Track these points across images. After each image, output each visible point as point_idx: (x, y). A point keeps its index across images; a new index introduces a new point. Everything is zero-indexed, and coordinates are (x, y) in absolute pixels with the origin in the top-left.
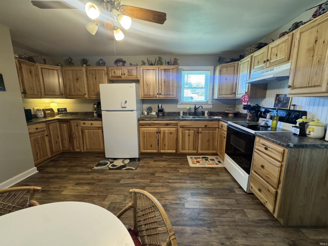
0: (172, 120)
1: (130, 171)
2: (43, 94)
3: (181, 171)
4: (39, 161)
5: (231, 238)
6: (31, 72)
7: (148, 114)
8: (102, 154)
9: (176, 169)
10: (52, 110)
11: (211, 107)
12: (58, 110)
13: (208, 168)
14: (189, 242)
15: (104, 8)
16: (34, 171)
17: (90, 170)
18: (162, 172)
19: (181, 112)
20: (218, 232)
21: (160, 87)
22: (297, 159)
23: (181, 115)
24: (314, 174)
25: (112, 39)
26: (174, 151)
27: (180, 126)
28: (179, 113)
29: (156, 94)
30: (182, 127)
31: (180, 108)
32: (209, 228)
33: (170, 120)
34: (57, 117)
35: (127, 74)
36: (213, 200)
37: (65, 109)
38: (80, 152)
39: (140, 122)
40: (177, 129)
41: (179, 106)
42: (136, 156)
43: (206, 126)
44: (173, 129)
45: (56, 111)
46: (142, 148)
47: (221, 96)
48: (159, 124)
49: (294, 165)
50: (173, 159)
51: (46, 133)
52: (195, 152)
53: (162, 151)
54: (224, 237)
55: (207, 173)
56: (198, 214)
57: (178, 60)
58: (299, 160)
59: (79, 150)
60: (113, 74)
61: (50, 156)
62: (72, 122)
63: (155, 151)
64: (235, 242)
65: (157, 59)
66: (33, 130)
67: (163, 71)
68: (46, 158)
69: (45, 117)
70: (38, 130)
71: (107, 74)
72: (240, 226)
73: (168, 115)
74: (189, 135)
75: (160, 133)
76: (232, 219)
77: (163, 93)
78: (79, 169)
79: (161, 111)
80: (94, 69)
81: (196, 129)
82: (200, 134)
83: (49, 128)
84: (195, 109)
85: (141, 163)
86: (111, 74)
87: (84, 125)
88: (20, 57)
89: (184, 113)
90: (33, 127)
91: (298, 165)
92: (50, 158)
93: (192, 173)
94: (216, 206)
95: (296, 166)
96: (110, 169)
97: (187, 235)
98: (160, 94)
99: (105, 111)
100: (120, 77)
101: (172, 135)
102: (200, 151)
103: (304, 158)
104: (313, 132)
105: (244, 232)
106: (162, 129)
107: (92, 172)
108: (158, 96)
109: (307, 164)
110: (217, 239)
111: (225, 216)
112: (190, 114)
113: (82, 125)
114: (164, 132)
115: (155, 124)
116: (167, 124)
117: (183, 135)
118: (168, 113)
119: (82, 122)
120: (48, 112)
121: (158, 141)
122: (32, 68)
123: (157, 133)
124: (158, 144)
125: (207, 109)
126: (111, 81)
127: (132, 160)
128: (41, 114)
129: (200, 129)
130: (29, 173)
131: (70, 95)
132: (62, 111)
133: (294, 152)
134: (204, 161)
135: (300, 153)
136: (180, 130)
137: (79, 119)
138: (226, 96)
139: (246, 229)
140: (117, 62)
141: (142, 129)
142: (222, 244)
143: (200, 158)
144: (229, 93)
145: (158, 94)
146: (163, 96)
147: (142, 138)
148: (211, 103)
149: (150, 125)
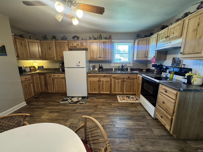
0: (108, 74)
2: (29, 57)
3: (113, 105)
4: (28, 98)
5: (144, 146)
6: (22, 44)
8: (65, 94)
9: (110, 103)
10: (34, 67)
11: (132, 65)
12: (38, 67)
13: (130, 103)
14: (118, 148)
15: (66, 5)
16: (24, 104)
17: (58, 104)
18: (101, 105)
19: (114, 69)
21: (100, 53)
22: (185, 98)
23: (114, 70)
24: (196, 108)
25: (71, 24)
26: (109, 93)
28: (112, 69)
29: (98, 57)
30: (114, 78)
31: (113, 66)
32: (130, 139)
33: (106, 74)
34: (38, 71)
35: (80, 45)
36: (132, 123)
37: (43, 67)
38: (52, 93)
39: (88, 75)
40: (111, 79)
41: (112, 65)
42: (86, 95)
43: (129, 77)
44: (108, 79)
45: (37, 68)
46: (89, 91)
47: (138, 59)
48: (100, 76)
50: (108, 98)
51: (31, 81)
52: (122, 93)
53: (101, 92)
54: (139, 145)
55: (129, 106)
56: (124, 131)
57: (111, 36)
59: (51, 92)
62: (47, 74)
63: (97, 92)
64: (146, 148)
65: (99, 36)
66: (23, 80)
67: (102, 43)
68: (31, 96)
69: (30, 71)
70: (27, 79)
71: (68, 45)
72: (149, 138)
73: (105, 70)
74: (118, 83)
75: (100, 81)
76: (144, 134)
78: (51, 103)
79: (101, 68)
80: (60, 42)
81: (122, 79)
82: (125, 82)
83: (33, 78)
84: (122, 66)
85: (89, 100)
86: (71, 45)
87: (54, 77)
88: (15, 35)
91: (186, 101)
92: (34, 96)
94: (135, 126)
95: (184, 102)
96: (70, 103)
97: (116, 144)
98: (101, 57)
100: (76, 47)
101: (108, 83)
102: (125, 93)
103: (189, 98)
104: (196, 81)
105: (152, 142)
106: (101, 79)
107: (59, 105)
108: (99, 59)
110: (135, 146)
111: (140, 132)
112: (119, 70)
113: (53, 76)
114: (103, 81)
115: (97, 76)
116: (105, 76)
117: (115, 82)
118: (105, 69)
119: (53, 74)
120: (32, 68)
121: (99, 86)
122: (23, 42)
123: (98, 81)
124: (99, 88)
125: (129, 67)
126: (70, 49)
127: (83, 98)
128: (28, 70)
129: (125, 79)
130: (21, 105)
131: (45, 58)
133: (183, 94)
136: (113, 79)
137: (51, 73)
138: (141, 59)
139: (152, 140)
140: (74, 37)
141: (90, 79)
142: (138, 149)
143: (125, 97)
144: (143, 57)
145: (99, 57)
146: (102, 59)
147: (89, 84)
148: (132, 63)
149: (94, 77)
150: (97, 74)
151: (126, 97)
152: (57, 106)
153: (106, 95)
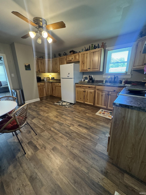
1: (65, 108)
3: (87, 114)
4: (41, 97)
5: (73, 147)
6: (41, 63)
7: (84, 81)
8: (60, 99)
9: (85, 113)
10: (49, 78)
11: (130, 77)
13: (106, 118)
16: (39, 99)
17: (53, 103)
18: (78, 112)
19: (104, 80)
20: (71, 142)
21: (90, 64)
23: (104, 82)
26: (92, 104)
27: (97, 89)
29: (87, 69)
30: (98, 90)
31: (104, 78)
32: (69, 139)
33: (91, 85)
34: (51, 81)
35: (74, 58)
36: (86, 131)
37: (54, 78)
38: (55, 97)
39: (76, 85)
40: (95, 91)
41: (104, 76)
42: (73, 102)
43: (115, 91)
44: (92, 91)
45: (51, 78)
46: (76, 99)
47: (134, 68)
48: (85, 86)
49: (121, 121)
50: (90, 108)
51: (44, 87)
52: (105, 107)
53: (86, 103)
54: (71, 145)
55: (101, 120)
56: (71, 133)
58: (126, 118)
59: (54, 95)
61: (45, 95)
62: (53, 83)
63: (82, 102)
64: (73, 150)
65: (91, 46)
66: (40, 85)
67: (92, 53)
69: (47, 80)
70: (42, 85)
71: (66, 60)
73: (96, 82)
74: (102, 96)
75: (85, 92)
76: (85, 143)
77: (91, 68)
78: (50, 102)
79: (91, 79)
81: (107, 92)
82: (110, 96)
84: (115, 78)
85: (73, 106)
86: (68, 59)
87: (56, 85)
89: (106, 81)
90: (40, 84)
91: (125, 122)
92: (45, 97)
93: (92, 117)
94: (85, 134)
96: (59, 105)
97: (58, 136)
98: (90, 69)
99: (62, 78)
100: (71, 61)
101: (92, 94)
102: (109, 108)
103: (130, 118)
105: (83, 150)
106: (86, 90)
107: (53, 104)
109: (134, 123)
110: (67, 144)
111: (83, 140)
112: (110, 82)
113: (55, 85)
114: (87, 92)
115: (83, 87)
116: (89, 87)
119: (55, 83)
121: (84, 96)
122: (42, 61)
123: (84, 92)
124: (84, 98)
125: (124, 79)
126: (67, 63)
127: (71, 104)
128: (45, 80)
129: (110, 92)
130: (37, 100)
131: (54, 71)
134: (109, 114)
136: (97, 91)
138: (138, 67)
139: (85, 149)
140: (70, 52)
141: (77, 89)
142: (67, 146)
143: (108, 112)
144: (141, 65)
145: (88, 69)
146: (92, 70)
147: (77, 93)
148: (130, 74)
149: (81, 87)
150: (83, 84)
152: (51, 104)
153: (90, 106)
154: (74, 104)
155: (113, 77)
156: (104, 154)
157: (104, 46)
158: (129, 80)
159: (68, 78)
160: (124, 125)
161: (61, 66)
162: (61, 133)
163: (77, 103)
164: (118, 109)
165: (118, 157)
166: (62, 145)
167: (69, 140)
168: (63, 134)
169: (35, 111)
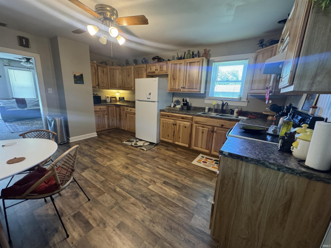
1: (142, 151)
2: (109, 86)
3: (178, 163)
4: (100, 130)
5: (154, 223)
6: (103, 72)
7: (174, 107)
8: (133, 134)
9: (175, 160)
10: (115, 98)
12: (119, 98)
13: (209, 170)
14: (124, 206)
16: (95, 135)
17: (120, 142)
18: (162, 159)
19: (207, 108)
20: (150, 213)
22: (236, 173)
23: (206, 111)
24: (262, 202)
26: (187, 146)
27: (195, 121)
28: (204, 109)
29: (180, 88)
30: (196, 123)
31: (206, 103)
32: (147, 207)
33: (185, 114)
34: (118, 103)
35: (159, 70)
36: (176, 194)
37: (124, 98)
38: (124, 130)
39: (161, 113)
40: (192, 125)
41: (206, 101)
42: (155, 142)
43: (222, 125)
44: (188, 124)
45: (118, 99)
46: (161, 136)
47: (252, 91)
48: (175, 116)
49: (231, 180)
50: (183, 153)
51: (106, 113)
52: (207, 151)
53: (176, 143)
54: (150, 218)
55: (201, 174)
56: (151, 196)
58: (238, 175)
59: (123, 128)
60: (150, 70)
61: (107, 128)
62: (121, 107)
63: (171, 141)
64: (153, 226)
65: (187, 53)
66: (98, 110)
67: (188, 64)
68: (104, 129)
69: (111, 102)
70: (101, 110)
71: (146, 70)
72: (174, 221)
73: (194, 110)
74: (203, 133)
75: (176, 125)
76: (173, 214)
77: (187, 87)
78: (116, 140)
79: (186, 104)
81: (210, 127)
82: (215, 134)
83: (108, 110)
84: (223, 105)
85: (155, 148)
86: (149, 70)
87: (127, 111)
89: (210, 110)
90: (98, 108)
91: (237, 182)
92: (107, 130)
93: (186, 169)
94: (174, 198)
95: (234, 182)
96: (132, 145)
97: (127, 202)
98: (184, 88)
99: (138, 100)
100: (154, 72)
101: (186, 129)
102: (213, 152)
103: (245, 175)
105: (170, 227)
106: (178, 122)
107: (120, 144)
108: (182, 90)
109: (250, 184)
110: (144, 216)
111: (170, 208)
112: (216, 111)
114: (180, 125)
115: (173, 116)
116: (183, 118)
117: (197, 130)
118: (194, 107)
119: (126, 108)
120: (113, 99)
121: (174, 132)
122: (104, 69)
123: (173, 124)
124: (174, 135)
125: (237, 107)
126: (149, 76)
127: (151, 144)
128: (109, 100)
129: (216, 128)
130: (92, 135)
131: (124, 88)
132: (122, 99)
133: (230, 163)
135: (240, 167)
136: (195, 125)
137: (127, 106)
138: (257, 92)
139: (174, 225)
140: (154, 59)
141: (163, 119)
142: (143, 221)
143: (212, 160)
144: (262, 88)
145: (182, 88)
146: (187, 90)
147: (162, 127)
148: (245, 100)
149: (168, 117)
150: (172, 113)
151: (215, 160)
152: (118, 144)
154: (157, 145)
155: (220, 103)
156: (205, 233)
157: (207, 55)
158: (244, 110)
159: (148, 101)
160: (236, 186)
161: (137, 80)
162: (134, 197)
163: (161, 143)
164: (227, 160)
165: (226, 238)
166: (136, 219)
167: (148, 209)
168: (137, 199)
169: (87, 155)
